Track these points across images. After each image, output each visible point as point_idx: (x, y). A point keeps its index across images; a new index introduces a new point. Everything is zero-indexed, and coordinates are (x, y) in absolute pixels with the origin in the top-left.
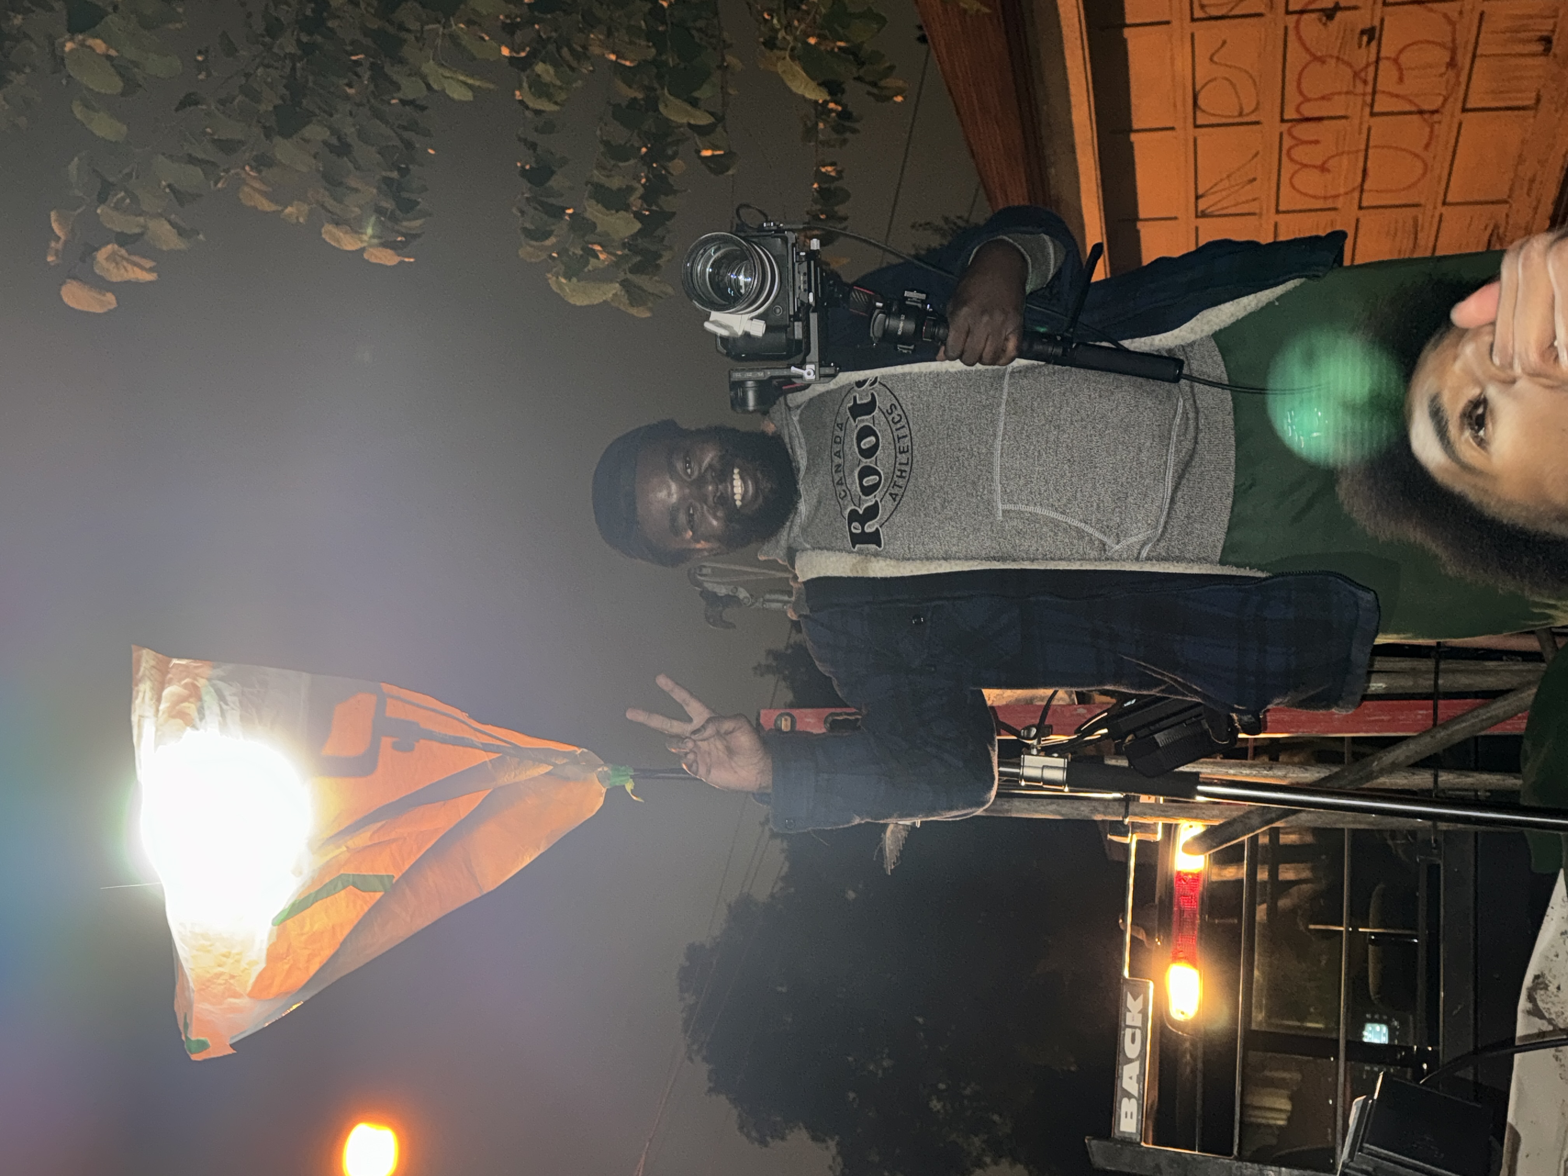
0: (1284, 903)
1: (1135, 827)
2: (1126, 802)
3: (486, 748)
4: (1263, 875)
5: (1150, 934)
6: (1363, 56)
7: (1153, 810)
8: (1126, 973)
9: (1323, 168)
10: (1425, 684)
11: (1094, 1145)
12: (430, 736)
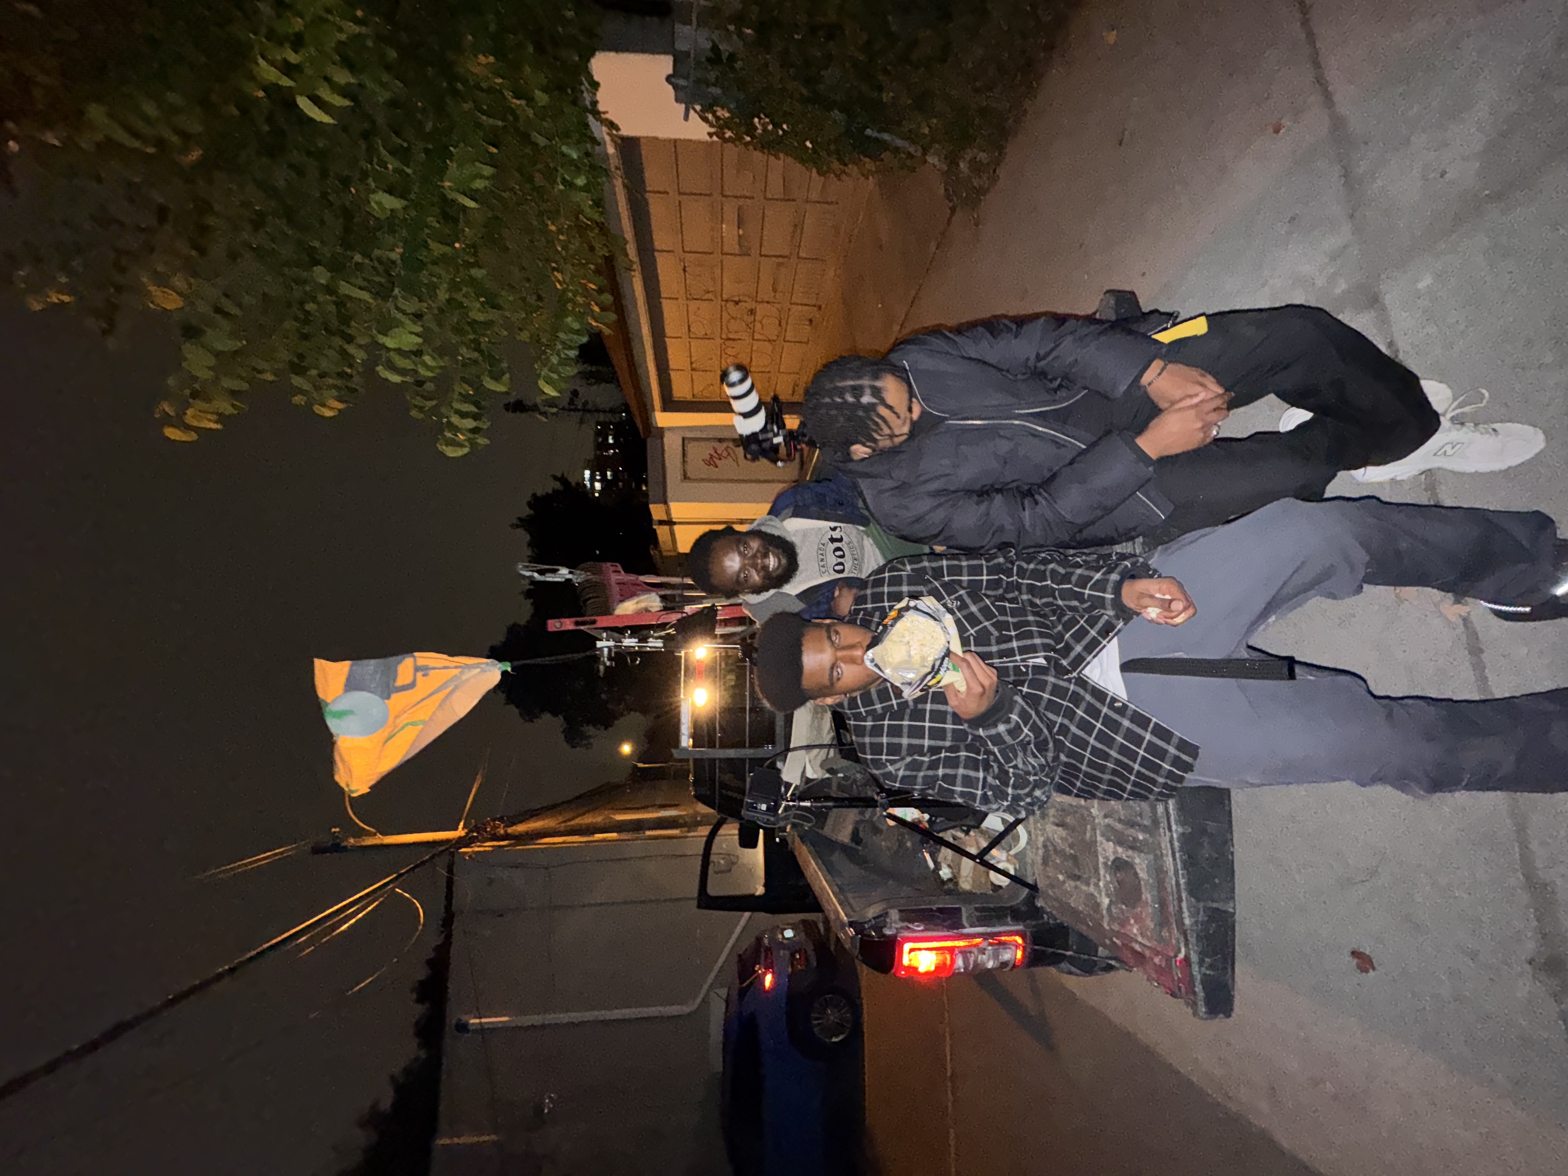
1: (683, 651)
2: (681, 645)
3: (456, 667)
5: (690, 681)
6: (750, 319)
7: (689, 645)
8: (682, 696)
11: (674, 751)
12: (435, 668)
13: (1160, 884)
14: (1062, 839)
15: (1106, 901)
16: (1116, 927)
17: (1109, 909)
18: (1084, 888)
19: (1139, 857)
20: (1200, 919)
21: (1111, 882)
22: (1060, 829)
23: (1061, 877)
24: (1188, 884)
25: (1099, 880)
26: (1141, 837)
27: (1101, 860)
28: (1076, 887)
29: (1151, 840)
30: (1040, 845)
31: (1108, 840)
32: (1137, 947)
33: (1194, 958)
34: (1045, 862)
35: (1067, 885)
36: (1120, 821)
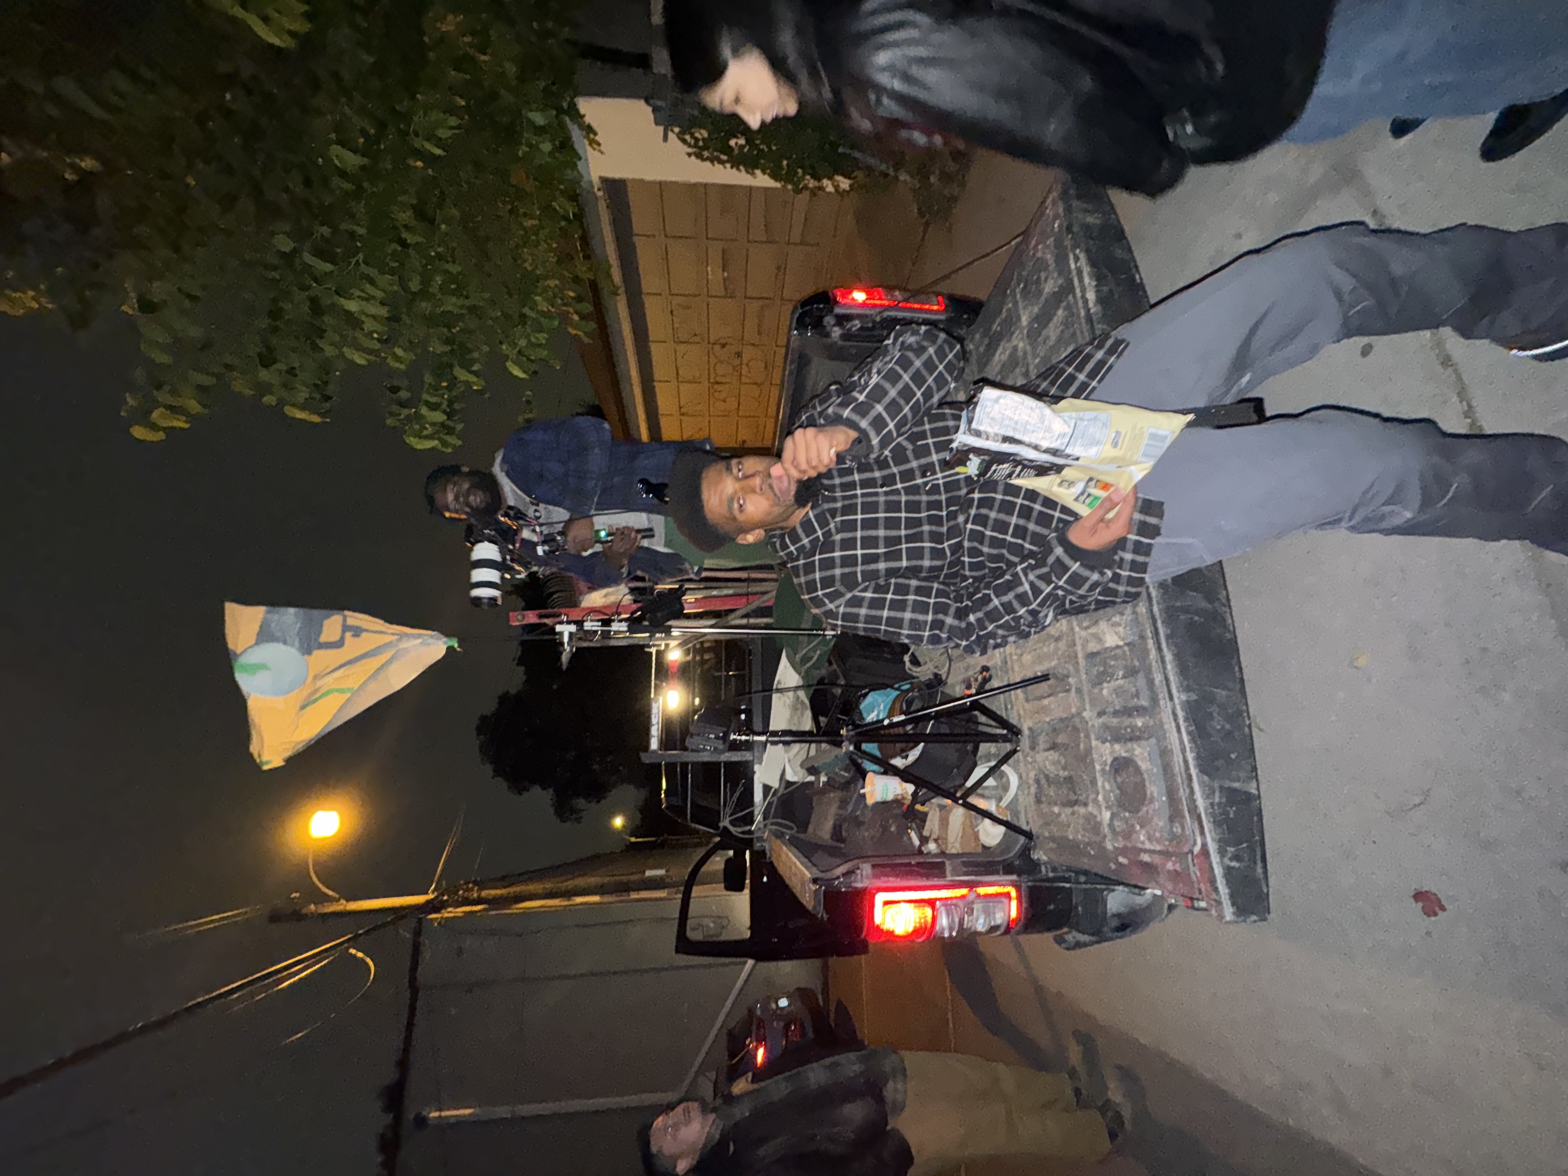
0: (706, 666)
1: (654, 645)
2: (650, 637)
4: (698, 658)
5: (662, 681)
6: (737, 362)
7: (661, 639)
8: (652, 696)
9: (724, 401)
10: (744, 591)
11: (642, 754)
12: (367, 631)
13: (1167, 768)
14: (1054, 763)
15: (1107, 815)
16: (1120, 844)
17: (1111, 825)
18: (1082, 810)
19: (1139, 746)
20: (1217, 800)
21: (1111, 791)
22: (1052, 752)
23: (1056, 809)
24: (1198, 757)
25: (1098, 794)
26: (1140, 724)
27: (1098, 767)
28: (1073, 813)
29: (1151, 723)
30: (1031, 782)
31: (1104, 742)
32: (1146, 858)
33: (1212, 847)
34: (1038, 801)
35: (1063, 816)
36: (1116, 713)
